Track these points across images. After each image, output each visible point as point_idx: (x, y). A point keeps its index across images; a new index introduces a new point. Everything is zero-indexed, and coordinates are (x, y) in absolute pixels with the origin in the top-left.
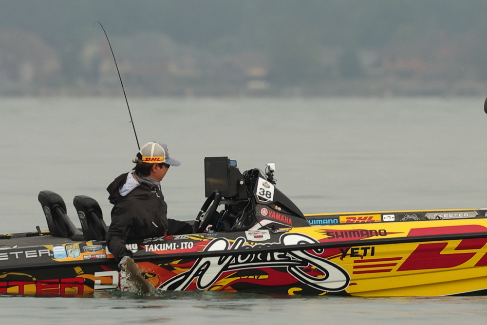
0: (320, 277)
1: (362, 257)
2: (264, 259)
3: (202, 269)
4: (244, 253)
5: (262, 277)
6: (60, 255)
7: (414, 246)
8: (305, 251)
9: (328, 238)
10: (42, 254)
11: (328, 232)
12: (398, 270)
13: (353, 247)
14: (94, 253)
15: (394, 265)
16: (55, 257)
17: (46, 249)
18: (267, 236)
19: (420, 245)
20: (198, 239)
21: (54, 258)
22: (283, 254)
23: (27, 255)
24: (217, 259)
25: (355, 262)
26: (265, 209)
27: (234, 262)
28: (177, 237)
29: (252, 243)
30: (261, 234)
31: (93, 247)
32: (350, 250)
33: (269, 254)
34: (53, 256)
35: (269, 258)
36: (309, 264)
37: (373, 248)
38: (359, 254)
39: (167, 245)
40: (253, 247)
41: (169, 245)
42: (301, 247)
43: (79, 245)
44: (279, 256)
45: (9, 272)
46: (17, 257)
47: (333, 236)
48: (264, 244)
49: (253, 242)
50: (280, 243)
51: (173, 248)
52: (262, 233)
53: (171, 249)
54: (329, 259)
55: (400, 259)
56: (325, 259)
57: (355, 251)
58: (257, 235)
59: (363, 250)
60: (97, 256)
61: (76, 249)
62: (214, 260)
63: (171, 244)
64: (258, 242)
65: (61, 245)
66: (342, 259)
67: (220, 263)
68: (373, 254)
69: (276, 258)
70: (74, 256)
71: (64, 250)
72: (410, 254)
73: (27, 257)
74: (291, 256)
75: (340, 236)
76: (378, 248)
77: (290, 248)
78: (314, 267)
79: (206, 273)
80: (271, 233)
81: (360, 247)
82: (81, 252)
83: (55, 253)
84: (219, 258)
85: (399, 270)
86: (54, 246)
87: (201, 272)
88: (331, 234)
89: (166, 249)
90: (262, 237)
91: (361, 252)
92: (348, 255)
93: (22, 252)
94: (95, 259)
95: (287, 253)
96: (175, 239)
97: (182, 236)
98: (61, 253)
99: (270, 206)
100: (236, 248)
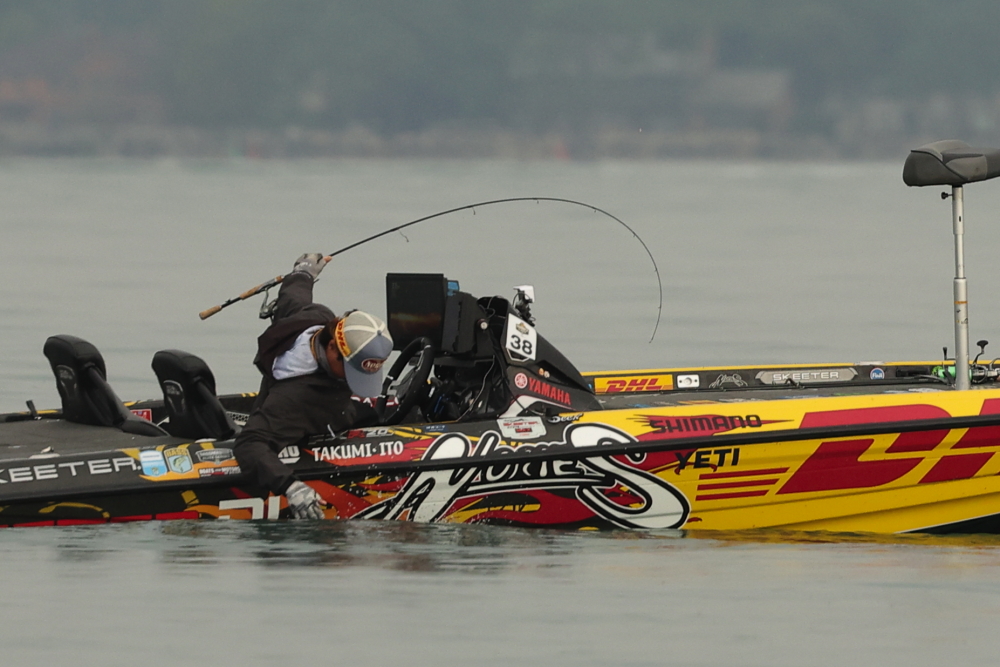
0: (635, 507)
1: (714, 467)
2: (535, 474)
3: (419, 493)
4: (497, 461)
5: (528, 508)
6: (155, 469)
7: (811, 447)
8: (611, 457)
9: (654, 432)
10: (120, 467)
11: (653, 421)
12: (779, 493)
13: (700, 450)
14: (218, 463)
15: (773, 482)
16: (145, 472)
17: (126, 456)
18: (538, 429)
19: (823, 444)
20: (412, 436)
21: (143, 474)
22: (570, 463)
23: (92, 468)
24: (449, 473)
25: (702, 477)
26: (523, 375)
27: (480, 480)
28: (372, 432)
29: (513, 444)
30: (527, 426)
31: (214, 453)
32: (694, 456)
33: (544, 464)
34: (142, 470)
35: (544, 471)
36: (617, 481)
37: (737, 452)
38: (710, 462)
39: (354, 447)
40: (515, 450)
41: (358, 448)
42: (605, 450)
43: (188, 448)
44: (563, 468)
45: (61, 502)
46: (74, 473)
47: (663, 427)
48: (535, 445)
49: (514, 440)
50: (565, 442)
51: (366, 453)
52: (530, 423)
53: (363, 455)
54: (654, 472)
55: (784, 470)
56: (648, 473)
57: (703, 457)
58: (521, 427)
59: (718, 456)
60: (224, 470)
61: (182, 456)
62: (443, 477)
63: (362, 447)
64: (524, 441)
65: (154, 449)
66: (677, 472)
67: (453, 481)
68: (735, 462)
69: (558, 471)
70: (182, 469)
71: (161, 458)
72: (803, 462)
73: (93, 472)
74: (584, 467)
75: (675, 428)
76: (746, 451)
77: (582, 453)
78: (626, 488)
79: (426, 499)
80: (546, 423)
81: (713, 449)
82: (194, 463)
83: (144, 465)
84: (451, 472)
85: (782, 491)
86: (142, 451)
87: (416, 500)
88: (659, 424)
89: (354, 456)
90: (530, 430)
91: (714, 458)
92: (690, 464)
93: (82, 463)
94: (221, 474)
95: (579, 462)
96: (368, 435)
97: (381, 429)
98: (156, 464)
99: (530, 368)
100: (484, 452)
